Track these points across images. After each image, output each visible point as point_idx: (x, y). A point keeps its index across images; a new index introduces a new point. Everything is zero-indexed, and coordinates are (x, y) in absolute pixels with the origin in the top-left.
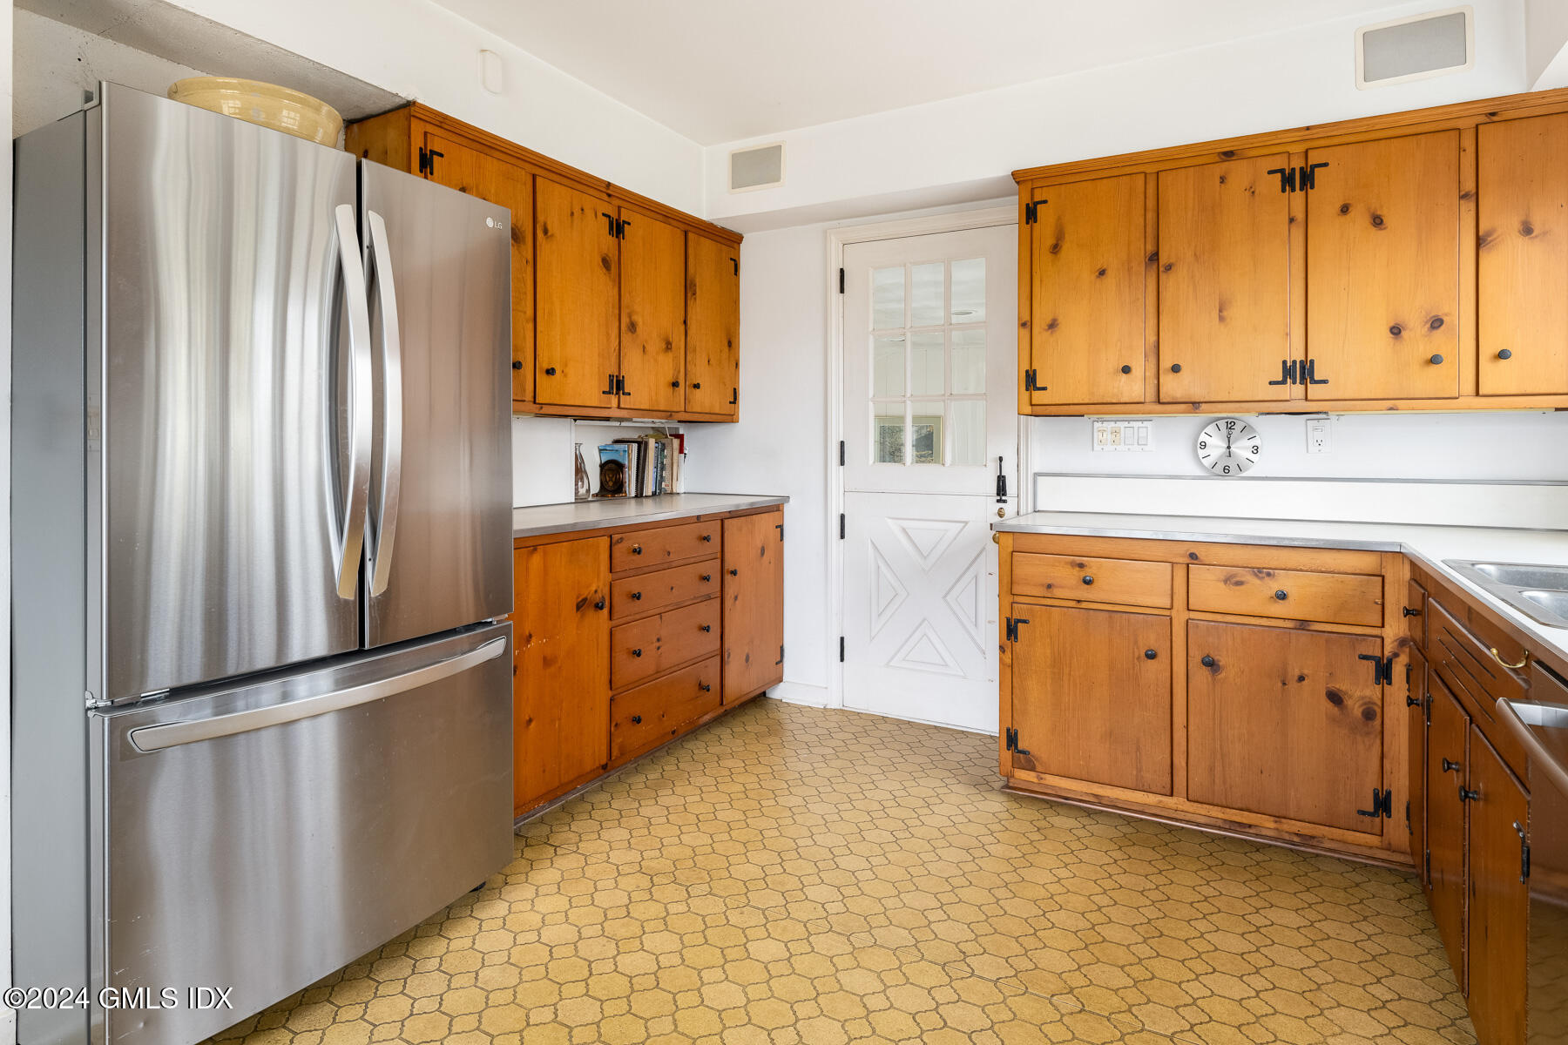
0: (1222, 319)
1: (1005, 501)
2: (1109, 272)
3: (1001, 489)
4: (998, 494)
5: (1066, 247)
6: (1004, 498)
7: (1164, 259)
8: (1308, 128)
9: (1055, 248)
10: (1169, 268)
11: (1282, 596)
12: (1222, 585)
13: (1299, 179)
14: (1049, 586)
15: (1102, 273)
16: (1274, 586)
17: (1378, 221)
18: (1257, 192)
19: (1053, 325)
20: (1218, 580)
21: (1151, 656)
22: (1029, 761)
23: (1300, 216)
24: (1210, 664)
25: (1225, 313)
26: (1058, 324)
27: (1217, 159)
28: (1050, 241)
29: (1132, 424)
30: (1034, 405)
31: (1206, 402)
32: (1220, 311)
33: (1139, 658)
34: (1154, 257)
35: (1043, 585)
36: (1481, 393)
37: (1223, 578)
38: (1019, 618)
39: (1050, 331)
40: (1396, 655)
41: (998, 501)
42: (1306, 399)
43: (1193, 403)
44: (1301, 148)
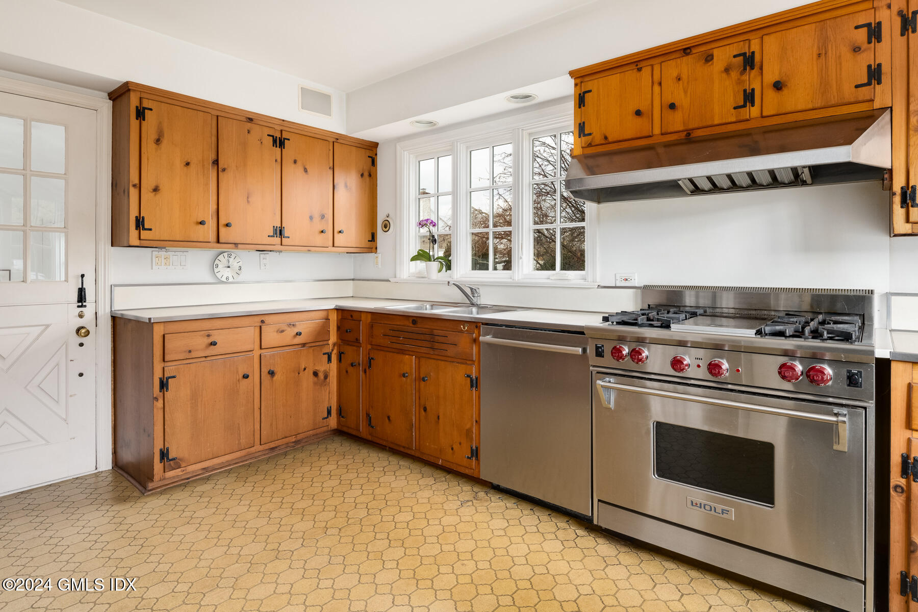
0: (248, 202)
1: (85, 306)
2: (192, 165)
3: (81, 297)
4: (79, 302)
5: (165, 142)
6: (84, 304)
7: (222, 164)
8: (283, 121)
9: (158, 141)
10: (224, 170)
11: (299, 334)
12: (275, 333)
13: (279, 142)
14: (190, 351)
15: (188, 164)
16: (296, 330)
17: (306, 170)
18: (263, 143)
19: (156, 190)
20: (274, 331)
21: (246, 377)
22: (177, 463)
23: (279, 160)
24: (272, 373)
25: (250, 199)
26: (159, 190)
27: (245, 120)
28: (153, 136)
29: (176, 253)
30: (142, 240)
31: (241, 244)
32: (248, 198)
33: (239, 380)
34: (216, 162)
35: (185, 352)
36: (335, 246)
37: (276, 330)
38: (169, 376)
39: (154, 193)
40: (332, 350)
41: (79, 306)
42: (281, 245)
43: (235, 244)
44: (279, 128)
